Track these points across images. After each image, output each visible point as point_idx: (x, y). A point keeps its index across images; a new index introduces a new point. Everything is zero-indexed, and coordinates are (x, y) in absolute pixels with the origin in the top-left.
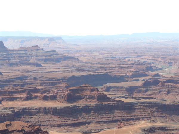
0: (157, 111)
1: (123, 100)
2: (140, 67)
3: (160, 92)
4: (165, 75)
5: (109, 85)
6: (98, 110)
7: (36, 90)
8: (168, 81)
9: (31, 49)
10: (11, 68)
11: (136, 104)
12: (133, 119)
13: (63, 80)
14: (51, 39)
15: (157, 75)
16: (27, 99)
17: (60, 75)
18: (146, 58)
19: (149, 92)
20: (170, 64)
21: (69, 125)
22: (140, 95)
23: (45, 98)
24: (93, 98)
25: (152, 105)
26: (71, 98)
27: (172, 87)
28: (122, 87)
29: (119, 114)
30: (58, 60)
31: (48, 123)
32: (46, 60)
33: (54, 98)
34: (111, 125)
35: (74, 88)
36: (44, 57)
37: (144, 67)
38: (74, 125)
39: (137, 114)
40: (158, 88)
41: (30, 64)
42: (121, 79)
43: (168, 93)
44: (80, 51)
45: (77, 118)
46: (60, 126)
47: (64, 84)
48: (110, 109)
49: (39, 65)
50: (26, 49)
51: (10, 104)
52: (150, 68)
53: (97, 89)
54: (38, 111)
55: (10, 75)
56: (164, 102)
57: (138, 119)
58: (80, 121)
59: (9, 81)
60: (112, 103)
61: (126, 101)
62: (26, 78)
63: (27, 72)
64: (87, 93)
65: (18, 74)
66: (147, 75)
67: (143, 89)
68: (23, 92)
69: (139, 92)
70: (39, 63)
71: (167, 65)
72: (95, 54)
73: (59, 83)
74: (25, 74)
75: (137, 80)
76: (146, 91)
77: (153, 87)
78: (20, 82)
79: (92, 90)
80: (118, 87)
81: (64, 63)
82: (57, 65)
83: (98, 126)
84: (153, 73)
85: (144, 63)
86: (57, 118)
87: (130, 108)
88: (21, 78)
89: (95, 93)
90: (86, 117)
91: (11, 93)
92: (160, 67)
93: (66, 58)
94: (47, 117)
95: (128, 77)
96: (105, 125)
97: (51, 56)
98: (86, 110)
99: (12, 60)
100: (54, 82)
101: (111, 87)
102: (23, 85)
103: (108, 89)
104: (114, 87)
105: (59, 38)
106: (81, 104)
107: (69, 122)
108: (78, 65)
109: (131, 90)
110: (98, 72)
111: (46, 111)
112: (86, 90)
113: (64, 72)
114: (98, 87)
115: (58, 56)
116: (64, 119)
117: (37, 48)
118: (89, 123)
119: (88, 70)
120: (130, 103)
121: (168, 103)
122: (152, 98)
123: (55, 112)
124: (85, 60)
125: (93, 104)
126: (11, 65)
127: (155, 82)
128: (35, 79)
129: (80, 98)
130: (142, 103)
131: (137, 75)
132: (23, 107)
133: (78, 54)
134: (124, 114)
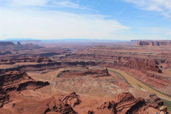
0: (68, 65)
1: (57, 61)
2: (66, 50)
3: (70, 58)
4: (73, 52)
5: (54, 56)
6: (48, 65)
7: (28, 59)
8: (73, 54)
9: (30, 44)
10: (23, 51)
11: (62, 62)
12: (60, 68)
13: (39, 55)
14: (38, 41)
15: (71, 52)
16: (24, 62)
17: (38, 53)
18: (68, 47)
19: (67, 58)
20: (75, 49)
21: (38, 70)
23: (31, 61)
24: (47, 61)
25: (67, 63)
26: (39, 61)
27: (74, 56)
28: (58, 57)
29: (55, 66)
30: (39, 48)
31: (31, 70)
32: (34, 48)
33: (34, 61)
34: (53, 70)
35: (41, 58)
36: (34, 47)
37: (67, 50)
38: (40, 70)
39: (62, 66)
40: (70, 57)
41: (29, 49)
42: (59, 54)
43: (73, 58)
46: (35, 71)
47: (39, 56)
48: (53, 64)
49: (32, 50)
50: (28, 44)
51: (19, 64)
52: (69, 50)
53: (49, 58)
54: (28, 66)
55: (21, 53)
56: (70, 62)
57: (62, 67)
58: (42, 69)
59: (20, 55)
60: (53, 63)
61: (58, 61)
62: (27, 54)
63: (27, 52)
64: (45, 59)
65: (24, 53)
66: (67, 53)
67: (65, 57)
68: (23, 59)
69: (64, 58)
70: (32, 49)
71: (74, 49)
72: (52, 46)
73: (37, 56)
74: (26, 53)
75: (64, 54)
76: (66, 58)
77: (68, 56)
78: (24, 56)
79: (47, 58)
80: (57, 57)
81: (41, 49)
82: (39, 49)
83: (49, 70)
84: (69, 52)
85: (67, 49)
86: (34, 68)
87: (59, 64)
88: (24, 54)
89: (48, 59)
90: (44, 67)
91: (19, 60)
92: (72, 50)
93: (41, 47)
94: (31, 68)
95: (61, 53)
96: (51, 70)
97: (36, 46)
98: (45, 65)
99: (23, 48)
100: (35, 56)
101: (55, 57)
102: (25, 57)
103: (54, 58)
104: (56, 57)
105: (40, 41)
106: (42, 63)
107: (39, 69)
108: (45, 49)
109: (61, 58)
110: (51, 52)
111: (30, 66)
112: (45, 58)
113: (40, 52)
114: (49, 57)
115: (39, 47)
116: (37, 68)
117: (31, 44)
118: (45, 69)
119: (48, 51)
120: (59, 62)
121: (72, 62)
122: (67, 60)
123: (34, 66)
124: (47, 48)
125: (47, 63)
126: (22, 50)
127: (69, 55)
128: (30, 54)
129: (43, 61)
130: (63, 62)
131: (64, 52)
132: (23, 65)
133: (46, 46)
134: (58, 66)
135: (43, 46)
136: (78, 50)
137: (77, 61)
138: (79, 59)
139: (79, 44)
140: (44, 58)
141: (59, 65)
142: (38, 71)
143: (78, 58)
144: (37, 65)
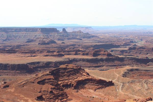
0: (134, 62)
1: (119, 56)
2: (127, 41)
3: (136, 53)
4: (139, 45)
5: (112, 49)
6: (107, 60)
7: (79, 51)
8: (140, 48)
9: (78, 32)
11: (125, 58)
12: (123, 65)
13: (92, 46)
14: (87, 28)
15: (135, 45)
16: (75, 54)
17: (90, 44)
18: (130, 37)
19: (131, 53)
20: (142, 40)
21: (94, 67)
22: (127, 54)
23: (83, 54)
24: (105, 55)
25: (132, 59)
26: (95, 55)
27: (142, 51)
28: (118, 50)
29: (116, 62)
30: (89, 37)
31: (85, 65)
32: (84, 37)
33: (87, 54)
34: (113, 67)
35: (96, 50)
36: (83, 36)
37: (129, 41)
38: (96, 67)
39: (125, 62)
40: (135, 51)
41: (77, 39)
42: (118, 46)
43: (140, 53)
44: (100, 33)
45: (98, 64)
46: (89, 67)
47: (92, 48)
48: (113, 60)
49: (81, 39)
50: (75, 32)
51: (68, 56)
52: (132, 42)
53: (107, 51)
54: (80, 60)
55: (68, 43)
56: (138, 58)
57: (126, 65)
58: (99, 65)
59: (68, 46)
60: (114, 57)
62: (75, 45)
63: (75, 42)
64: (102, 52)
65: (72, 43)
66: (130, 45)
67: (128, 51)
68: (73, 51)
69: (126, 52)
70: (81, 38)
71: (140, 40)
72: (107, 35)
73: (90, 48)
74: (75, 43)
76: (130, 52)
78: (72, 47)
79: (105, 51)
80: (116, 50)
81: (92, 38)
82: (89, 39)
83: (107, 68)
84: (133, 44)
85: (129, 39)
86: (89, 63)
87: (122, 60)
88: (72, 45)
89: (106, 53)
90: (101, 63)
91: (68, 51)
92: (137, 41)
93: (93, 36)
94: (84, 63)
96: (110, 67)
97: (86, 35)
98: (102, 60)
99: (69, 37)
100: (87, 47)
101: (113, 50)
102: (73, 48)
103: (112, 51)
104: (115, 50)
105: (90, 27)
106: (99, 57)
107: (94, 65)
108: (98, 39)
109: (122, 52)
110: (108, 43)
111: (84, 60)
112: (102, 51)
113: (92, 43)
114: (107, 50)
115: (90, 35)
116: (92, 64)
117: (80, 32)
118: (103, 66)
119: (103, 42)
121: (140, 58)
122: (132, 56)
123: (88, 61)
124: (102, 37)
125: (105, 57)
126: (68, 39)
127: (134, 48)
128: (79, 45)
129: (99, 55)
130: (128, 58)
131: (126, 45)
132: (74, 58)
133: (98, 34)
134: (119, 62)
135: (96, 35)
136: (146, 42)
137: (147, 57)
138: (149, 54)
139: (147, 33)
140: (100, 51)
141: (121, 62)
142: (92, 68)
143: (147, 54)
144: (92, 59)
